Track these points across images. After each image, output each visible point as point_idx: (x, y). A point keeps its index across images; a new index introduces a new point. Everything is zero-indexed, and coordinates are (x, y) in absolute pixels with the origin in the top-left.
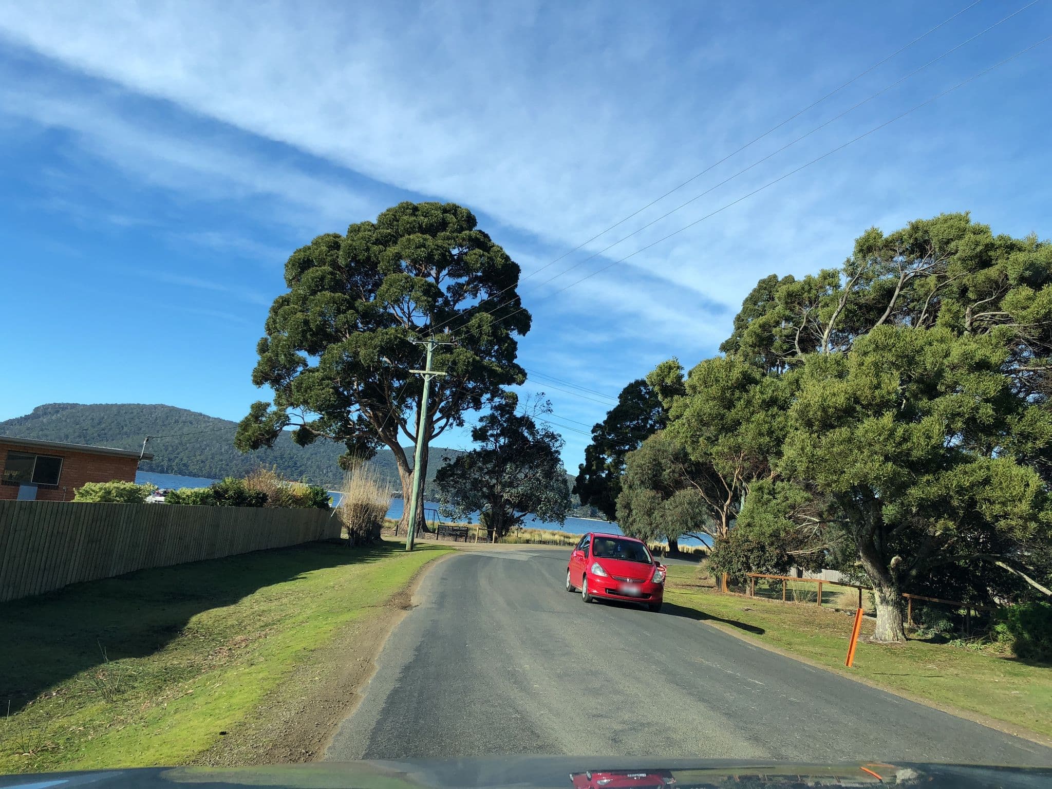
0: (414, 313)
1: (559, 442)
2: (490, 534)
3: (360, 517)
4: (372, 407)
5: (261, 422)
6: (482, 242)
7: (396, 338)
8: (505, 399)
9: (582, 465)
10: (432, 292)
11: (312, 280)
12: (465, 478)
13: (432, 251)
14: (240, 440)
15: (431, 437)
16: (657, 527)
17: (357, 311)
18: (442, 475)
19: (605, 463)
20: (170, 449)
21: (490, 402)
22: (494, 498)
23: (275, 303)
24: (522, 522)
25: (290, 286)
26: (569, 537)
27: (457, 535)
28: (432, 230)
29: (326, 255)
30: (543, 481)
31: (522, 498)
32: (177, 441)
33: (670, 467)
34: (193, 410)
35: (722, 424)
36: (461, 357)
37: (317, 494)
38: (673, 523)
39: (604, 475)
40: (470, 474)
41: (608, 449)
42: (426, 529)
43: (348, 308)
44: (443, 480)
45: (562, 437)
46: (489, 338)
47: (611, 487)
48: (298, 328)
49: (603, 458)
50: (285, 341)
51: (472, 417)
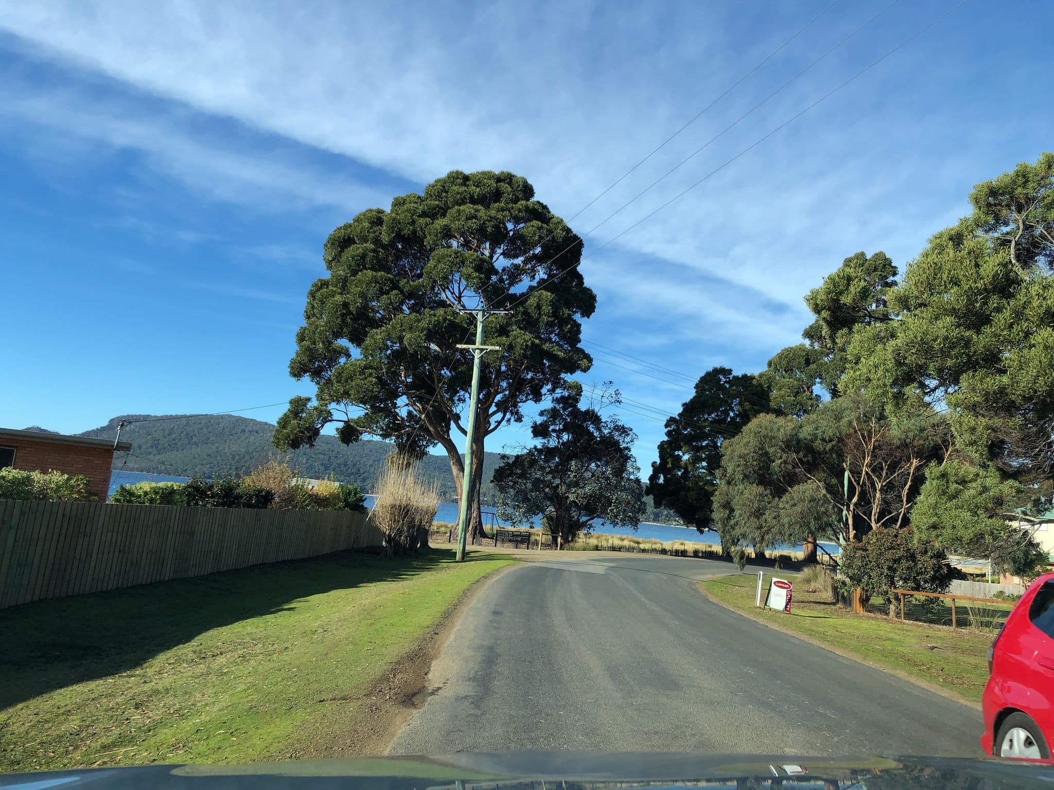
0: (465, 293)
1: (630, 437)
2: (555, 540)
3: (399, 521)
4: (420, 399)
5: (301, 418)
6: (541, 213)
7: (445, 319)
8: (568, 390)
9: (655, 463)
10: (485, 268)
11: (353, 258)
12: (526, 478)
13: (484, 223)
14: (278, 438)
15: (487, 432)
16: (768, 532)
17: (402, 292)
18: (501, 475)
19: (682, 461)
20: (237, 458)
21: (551, 394)
22: (558, 500)
23: (313, 286)
24: (591, 526)
25: (330, 267)
26: (638, 543)
27: (517, 541)
28: (484, 200)
29: (368, 232)
30: (614, 481)
31: (589, 500)
32: (243, 450)
33: (781, 458)
34: (258, 420)
35: (968, 355)
36: (519, 340)
37: (350, 493)
38: (790, 525)
39: (680, 473)
40: (530, 474)
41: (685, 444)
42: (484, 535)
43: (393, 288)
44: (501, 481)
45: (634, 431)
46: (550, 319)
47: (690, 487)
48: (337, 311)
49: (678, 455)
50: (323, 327)
51: (531, 411)
